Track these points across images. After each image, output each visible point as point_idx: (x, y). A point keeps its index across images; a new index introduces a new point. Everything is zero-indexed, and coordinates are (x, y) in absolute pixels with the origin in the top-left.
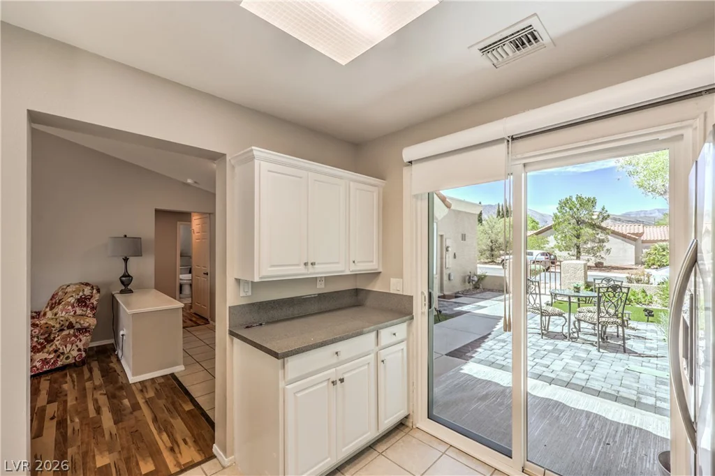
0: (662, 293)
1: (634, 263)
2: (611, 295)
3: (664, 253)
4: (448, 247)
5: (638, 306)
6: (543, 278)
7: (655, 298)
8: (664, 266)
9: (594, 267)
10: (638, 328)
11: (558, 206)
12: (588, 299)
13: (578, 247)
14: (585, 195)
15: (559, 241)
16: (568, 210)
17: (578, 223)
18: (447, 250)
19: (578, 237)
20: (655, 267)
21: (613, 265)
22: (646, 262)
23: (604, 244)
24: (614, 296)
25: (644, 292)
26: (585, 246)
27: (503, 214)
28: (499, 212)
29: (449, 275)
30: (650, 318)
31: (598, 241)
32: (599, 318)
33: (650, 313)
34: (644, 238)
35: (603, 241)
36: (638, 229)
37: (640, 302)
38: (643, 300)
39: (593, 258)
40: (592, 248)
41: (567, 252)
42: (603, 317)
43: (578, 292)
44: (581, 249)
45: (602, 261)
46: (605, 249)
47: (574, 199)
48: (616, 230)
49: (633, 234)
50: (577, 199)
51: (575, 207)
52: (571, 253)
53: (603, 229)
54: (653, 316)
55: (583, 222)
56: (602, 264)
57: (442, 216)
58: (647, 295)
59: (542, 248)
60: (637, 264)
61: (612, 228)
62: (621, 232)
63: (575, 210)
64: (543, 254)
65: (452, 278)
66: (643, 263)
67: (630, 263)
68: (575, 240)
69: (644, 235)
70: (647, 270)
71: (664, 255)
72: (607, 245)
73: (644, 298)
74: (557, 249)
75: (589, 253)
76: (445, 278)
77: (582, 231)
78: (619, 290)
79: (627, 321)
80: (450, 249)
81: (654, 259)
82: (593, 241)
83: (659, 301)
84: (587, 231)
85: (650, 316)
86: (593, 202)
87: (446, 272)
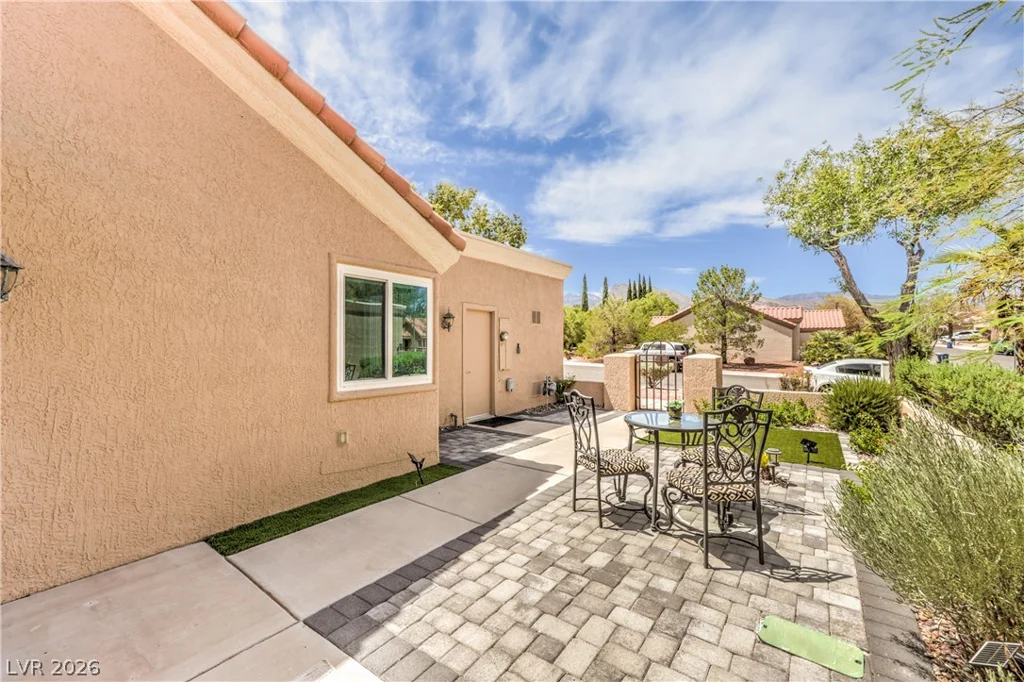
0: (827, 406)
1: (790, 359)
2: (733, 430)
3: (826, 345)
4: (503, 333)
5: (794, 428)
6: (672, 382)
7: (818, 415)
8: (826, 362)
9: (742, 365)
10: (792, 480)
11: (698, 280)
12: (692, 435)
13: (724, 338)
14: (732, 266)
15: (700, 330)
16: (711, 286)
17: (723, 304)
18: (502, 339)
19: (724, 323)
20: (816, 363)
21: (768, 361)
22: (805, 357)
23: (755, 333)
24: (740, 432)
25: (802, 403)
26: (731, 336)
27: (635, 295)
28: (630, 291)
29: (507, 383)
30: (813, 456)
31: (747, 329)
32: (707, 485)
33: (810, 445)
34: (802, 325)
35: (753, 329)
36: (796, 312)
37: (798, 422)
38: (801, 418)
39: (742, 353)
40: (741, 339)
41: (710, 345)
42: (717, 483)
43: (678, 418)
44: (728, 341)
45: (752, 356)
46: (756, 340)
47: (718, 272)
48: (771, 315)
49: (790, 319)
50: (722, 270)
51: (720, 282)
52: (713, 345)
53: (755, 313)
54: (816, 452)
55: (731, 303)
56: (753, 360)
57: (447, 267)
58: (806, 410)
59: (679, 340)
60: (794, 359)
61: (766, 312)
62: (775, 317)
63: (720, 287)
64: (676, 348)
65: (511, 386)
66: (801, 359)
67: (786, 359)
68: (720, 328)
69: (804, 321)
70: (807, 368)
71: (826, 348)
72: (759, 335)
73: (802, 414)
74: (697, 341)
75: (737, 346)
76: (499, 387)
77: (728, 315)
78: (749, 418)
79: (773, 468)
80: (506, 337)
81: (814, 354)
82: (742, 329)
83: (824, 419)
84: (733, 315)
85: (811, 451)
86: (740, 275)
87: (499, 378)
